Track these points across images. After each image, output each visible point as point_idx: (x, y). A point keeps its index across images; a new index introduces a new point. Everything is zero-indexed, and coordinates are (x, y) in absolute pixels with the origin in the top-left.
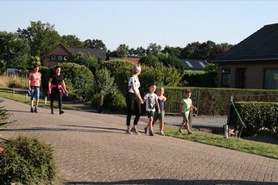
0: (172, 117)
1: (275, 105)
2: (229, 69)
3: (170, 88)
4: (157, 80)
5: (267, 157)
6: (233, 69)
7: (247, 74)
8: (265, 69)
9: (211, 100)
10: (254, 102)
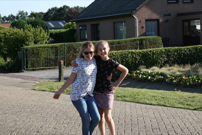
0: (44, 71)
1: (132, 52)
2: (85, 26)
3: (40, 45)
4: (27, 40)
5: (140, 103)
6: (88, 25)
7: (100, 28)
8: (114, 23)
9: (75, 52)
10: (114, 52)
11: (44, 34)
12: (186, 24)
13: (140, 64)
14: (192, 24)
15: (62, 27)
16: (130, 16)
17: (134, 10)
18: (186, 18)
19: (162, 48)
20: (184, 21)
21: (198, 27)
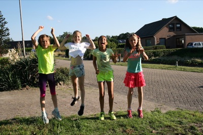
11: (115, 44)
12: (178, 40)
13: (152, 56)
14: (180, 40)
15: (121, 42)
16: (153, 37)
17: (154, 34)
18: (177, 37)
19: (166, 50)
20: (177, 39)
21: (183, 41)
